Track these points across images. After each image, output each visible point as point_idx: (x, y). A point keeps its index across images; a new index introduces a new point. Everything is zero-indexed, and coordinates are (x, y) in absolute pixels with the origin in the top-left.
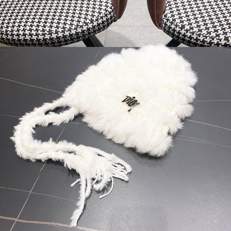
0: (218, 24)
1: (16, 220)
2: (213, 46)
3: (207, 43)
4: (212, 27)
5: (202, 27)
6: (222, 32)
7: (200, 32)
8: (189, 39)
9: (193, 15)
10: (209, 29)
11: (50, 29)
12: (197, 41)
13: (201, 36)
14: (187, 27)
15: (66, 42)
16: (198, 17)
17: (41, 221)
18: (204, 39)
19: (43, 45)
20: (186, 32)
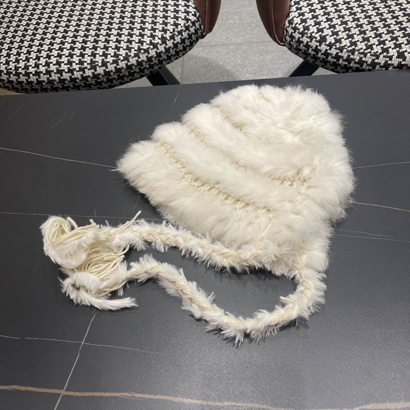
0: (384, 30)
1: (63, 392)
2: (378, 70)
3: (368, 65)
4: (373, 36)
5: (356, 38)
6: (392, 44)
7: (353, 47)
8: (335, 60)
9: (339, 17)
10: (369, 41)
11: (91, 59)
12: (350, 63)
13: (357, 53)
14: (331, 40)
15: (120, 81)
16: (349, 21)
17: (105, 392)
18: (362, 58)
19: (81, 88)
20: (328, 48)
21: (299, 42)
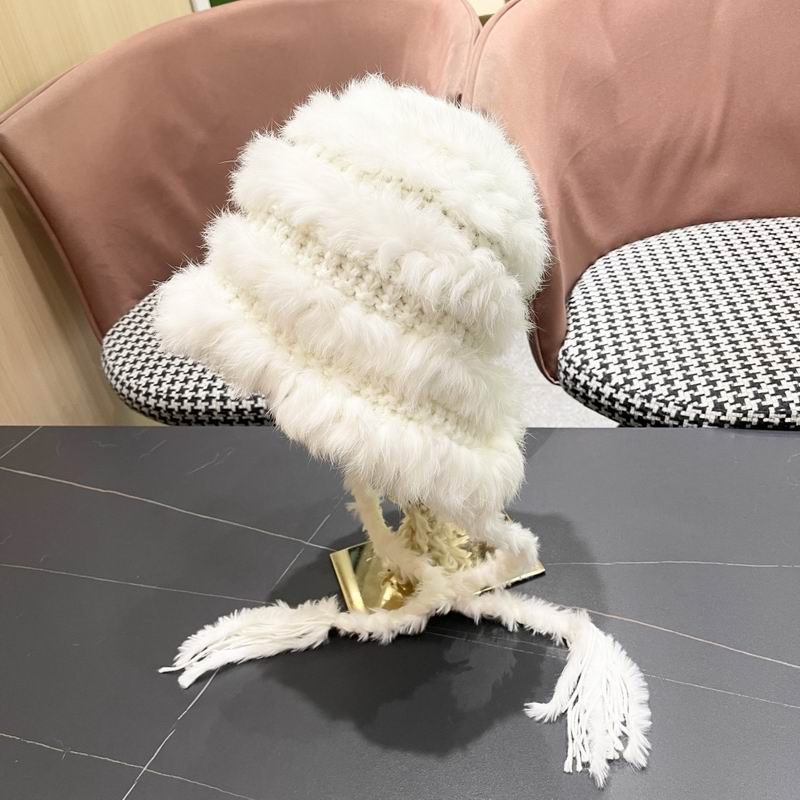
0: (699, 371)
2: (687, 427)
3: (671, 419)
4: (681, 378)
5: (655, 379)
6: (706, 391)
7: (650, 391)
8: (625, 409)
9: (635, 349)
10: (673, 384)
12: (645, 414)
13: (654, 400)
14: (618, 379)
16: (648, 355)
18: (661, 408)
19: (249, 423)
20: (614, 391)
21: (575, 381)
